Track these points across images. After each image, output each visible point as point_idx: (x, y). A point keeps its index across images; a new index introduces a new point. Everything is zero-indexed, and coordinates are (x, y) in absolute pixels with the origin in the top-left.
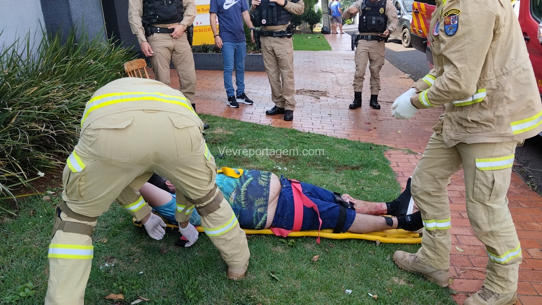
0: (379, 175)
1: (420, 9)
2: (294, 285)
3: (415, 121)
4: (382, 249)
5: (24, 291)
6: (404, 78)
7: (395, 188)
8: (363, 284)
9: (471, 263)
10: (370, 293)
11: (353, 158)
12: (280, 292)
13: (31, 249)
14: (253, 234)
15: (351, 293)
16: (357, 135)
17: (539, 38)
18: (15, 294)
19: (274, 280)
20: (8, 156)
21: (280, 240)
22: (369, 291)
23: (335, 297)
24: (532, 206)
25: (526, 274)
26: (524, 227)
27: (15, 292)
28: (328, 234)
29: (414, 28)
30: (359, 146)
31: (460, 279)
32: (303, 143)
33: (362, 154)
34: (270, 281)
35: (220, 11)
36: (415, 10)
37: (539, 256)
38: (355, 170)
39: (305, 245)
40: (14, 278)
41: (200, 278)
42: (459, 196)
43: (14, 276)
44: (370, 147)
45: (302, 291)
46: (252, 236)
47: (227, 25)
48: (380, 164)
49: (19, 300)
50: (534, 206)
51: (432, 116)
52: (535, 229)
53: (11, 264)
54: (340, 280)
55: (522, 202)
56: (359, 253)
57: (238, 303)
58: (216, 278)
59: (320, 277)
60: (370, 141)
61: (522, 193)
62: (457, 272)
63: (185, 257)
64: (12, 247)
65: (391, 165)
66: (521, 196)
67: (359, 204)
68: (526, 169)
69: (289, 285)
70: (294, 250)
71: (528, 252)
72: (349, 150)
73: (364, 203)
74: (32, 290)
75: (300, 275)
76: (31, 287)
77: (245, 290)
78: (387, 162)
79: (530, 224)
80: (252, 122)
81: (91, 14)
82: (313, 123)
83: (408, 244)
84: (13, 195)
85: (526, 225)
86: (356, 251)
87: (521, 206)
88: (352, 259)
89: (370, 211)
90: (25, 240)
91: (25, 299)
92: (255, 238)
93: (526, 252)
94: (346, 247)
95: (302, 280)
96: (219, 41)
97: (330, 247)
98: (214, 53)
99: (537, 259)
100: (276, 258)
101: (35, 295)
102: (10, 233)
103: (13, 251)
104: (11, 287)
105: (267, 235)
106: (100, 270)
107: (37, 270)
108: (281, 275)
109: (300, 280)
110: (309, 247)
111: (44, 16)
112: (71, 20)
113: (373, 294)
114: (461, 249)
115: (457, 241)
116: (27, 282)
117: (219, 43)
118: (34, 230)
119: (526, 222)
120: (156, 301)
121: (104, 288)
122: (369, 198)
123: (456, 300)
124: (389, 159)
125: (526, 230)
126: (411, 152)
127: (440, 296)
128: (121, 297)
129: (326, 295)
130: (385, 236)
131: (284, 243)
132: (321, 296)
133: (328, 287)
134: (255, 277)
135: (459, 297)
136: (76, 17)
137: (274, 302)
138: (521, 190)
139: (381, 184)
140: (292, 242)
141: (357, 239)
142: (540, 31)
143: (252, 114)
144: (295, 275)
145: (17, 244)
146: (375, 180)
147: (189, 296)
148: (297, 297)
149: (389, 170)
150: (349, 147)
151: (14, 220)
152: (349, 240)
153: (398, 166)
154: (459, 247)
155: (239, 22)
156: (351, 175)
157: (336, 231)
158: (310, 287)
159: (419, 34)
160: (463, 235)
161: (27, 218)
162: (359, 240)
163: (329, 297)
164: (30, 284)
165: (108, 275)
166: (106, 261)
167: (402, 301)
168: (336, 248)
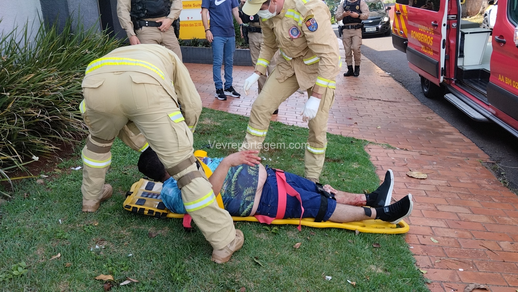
0: (359, 168)
1: (402, 11)
2: (277, 271)
3: (394, 117)
4: (360, 238)
5: (17, 270)
6: (384, 76)
7: (374, 181)
8: (342, 271)
9: (445, 253)
10: (348, 280)
11: (335, 152)
12: (263, 277)
13: (24, 230)
14: (239, 221)
15: (331, 280)
16: (339, 130)
17: (515, 40)
18: (8, 273)
19: (257, 265)
20: (4, 140)
21: (264, 227)
22: (348, 278)
23: (315, 283)
24: (503, 201)
25: (497, 266)
26: (496, 221)
27: (8, 271)
28: (309, 222)
29: (395, 29)
30: (340, 140)
31: (434, 268)
32: (288, 135)
33: (343, 148)
34: (253, 266)
35: (212, 6)
36: (397, 12)
37: (510, 248)
38: (336, 163)
39: (288, 233)
40: (7, 256)
41: (187, 262)
42: (434, 189)
43: (8, 255)
44: (351, 141)
45: (284, 277)
46: (237, 223)
47: (218, 20)
48: (360, 158)
49: (12, 278)
50: (505, 201)
51: (411, 113)
52: (506, 223)
53: (5, 244)
54: (321, 267)
55: (494, 197)
56: (339, 241)
57: (222, 286)
58: (202, 262)
59: (301, 263)
60: (351, 136)
61: (495, 189)
62: (431, 262)
63: (173, 242)
64: (6, 227)
65: (371, 159)
66: (493, 191)
67: (339, 195)
68: (498, 166)
69: (272, 270)
70: (277, 237)
71: (499, 245)
72: (331, 143)
73: (344, 194)
74: (25, 269)
75: (282, 261)
76: (24, 266)
77: (230, 274)
78: (367, 156)
79: (502, 218)
80: (239, 114)
81: (87, 6)
82: (297, 117)
83: (386, 234)
84: (8, 178)
85: (497, 219)
86: (337, 240)
87: (493, 200)
88: (332, 247)
89: (350, 201)
90: (19, 221)
91: (18, 277)
92: (241, 224)
93: (498, 245)
94: (327, 236)
95: (284, 266)
96: (210, 35)
97: (312, 235)
98: (204, 47)
99: (508, 251)
100: (259, 244)
101: (27, 274)
102: (4, 214)
103: (7, 232)
104: (4, 266)
105: (252, 222)
106: (91, 251)
107: (30, 250)
108: (264, 260)
109: (282, 265)
110: (291, 234)
111: (41, 6)
112: (67, 10)
113: (352, 281)
114: (435, 240)
115: (432, 233)
116: (20, 261)
117: (209, 37)
118: (28, 211)
119: (498, 217)
120: (144, 282)
121: (95, 269)
122: (350, 189)
123: (430, 288)
124: (369, 153)
125: (498, 224)
126: (389, 147)
127: (415, 284)
128: (110, 277)
129: (307, 280)
130: (364, 226)
131: (267, 230)
132: (302, 281)
133: (308, 273)
134: (239, 262)
135: (433, 286)
136: (72, 8)
137: (257, 286)
138: (494, 186)
139: (361, 176)
140: (276, 230)
141: (337, 228)
142: (516, 34)
143: (239, 106)
144: (278, 261)
145: (11, 224)
146: (356, 173)
147: (176, 278)
148: (279, 282)
149: (369, 163)
150: (331, 141)
151: (9, 201)
152: (330, 229)
153: (378, 160)
154: (433, 238)
155: (229, 18)
156: (333, 167)
157: (317, 220)
158: (291, 272)
159: (400, 35)
160: (438, 227)
161: (21, 200)
162: (340, 229)
163: (310, 282)
164: (23, 264)
165: (99, 257)
166: (96, 243)
167: (379, 288)
168: (317, 236)
